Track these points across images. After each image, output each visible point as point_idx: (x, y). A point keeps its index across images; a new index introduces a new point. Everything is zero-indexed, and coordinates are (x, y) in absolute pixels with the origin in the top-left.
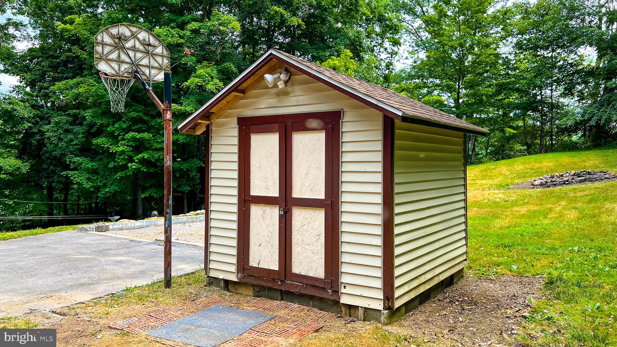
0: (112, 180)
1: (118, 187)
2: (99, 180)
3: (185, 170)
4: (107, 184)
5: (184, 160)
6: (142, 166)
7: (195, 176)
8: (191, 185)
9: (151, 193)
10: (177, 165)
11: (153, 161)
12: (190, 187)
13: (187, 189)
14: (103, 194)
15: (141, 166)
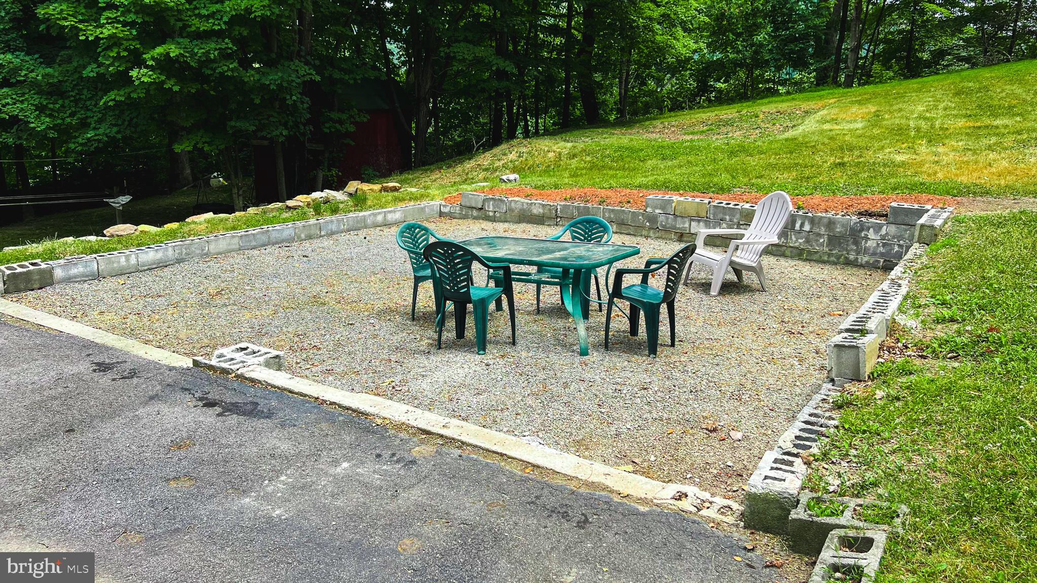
0: (99, 112)
1: (115, 129)
2: (68, 112)
3: (272, 87)
4: (89, 121)
5: (270, 64)
6: (168, 78)
7: (299, 104)
8: (291, 123)
9: (197, 143)
10: (253, 76)
11: (192, 64)
12: (286, 128)
13: (281, 134)
14: (81, 145)
15: (163, 78)
